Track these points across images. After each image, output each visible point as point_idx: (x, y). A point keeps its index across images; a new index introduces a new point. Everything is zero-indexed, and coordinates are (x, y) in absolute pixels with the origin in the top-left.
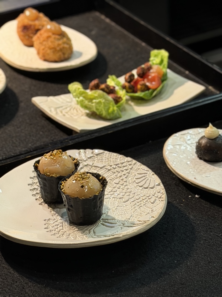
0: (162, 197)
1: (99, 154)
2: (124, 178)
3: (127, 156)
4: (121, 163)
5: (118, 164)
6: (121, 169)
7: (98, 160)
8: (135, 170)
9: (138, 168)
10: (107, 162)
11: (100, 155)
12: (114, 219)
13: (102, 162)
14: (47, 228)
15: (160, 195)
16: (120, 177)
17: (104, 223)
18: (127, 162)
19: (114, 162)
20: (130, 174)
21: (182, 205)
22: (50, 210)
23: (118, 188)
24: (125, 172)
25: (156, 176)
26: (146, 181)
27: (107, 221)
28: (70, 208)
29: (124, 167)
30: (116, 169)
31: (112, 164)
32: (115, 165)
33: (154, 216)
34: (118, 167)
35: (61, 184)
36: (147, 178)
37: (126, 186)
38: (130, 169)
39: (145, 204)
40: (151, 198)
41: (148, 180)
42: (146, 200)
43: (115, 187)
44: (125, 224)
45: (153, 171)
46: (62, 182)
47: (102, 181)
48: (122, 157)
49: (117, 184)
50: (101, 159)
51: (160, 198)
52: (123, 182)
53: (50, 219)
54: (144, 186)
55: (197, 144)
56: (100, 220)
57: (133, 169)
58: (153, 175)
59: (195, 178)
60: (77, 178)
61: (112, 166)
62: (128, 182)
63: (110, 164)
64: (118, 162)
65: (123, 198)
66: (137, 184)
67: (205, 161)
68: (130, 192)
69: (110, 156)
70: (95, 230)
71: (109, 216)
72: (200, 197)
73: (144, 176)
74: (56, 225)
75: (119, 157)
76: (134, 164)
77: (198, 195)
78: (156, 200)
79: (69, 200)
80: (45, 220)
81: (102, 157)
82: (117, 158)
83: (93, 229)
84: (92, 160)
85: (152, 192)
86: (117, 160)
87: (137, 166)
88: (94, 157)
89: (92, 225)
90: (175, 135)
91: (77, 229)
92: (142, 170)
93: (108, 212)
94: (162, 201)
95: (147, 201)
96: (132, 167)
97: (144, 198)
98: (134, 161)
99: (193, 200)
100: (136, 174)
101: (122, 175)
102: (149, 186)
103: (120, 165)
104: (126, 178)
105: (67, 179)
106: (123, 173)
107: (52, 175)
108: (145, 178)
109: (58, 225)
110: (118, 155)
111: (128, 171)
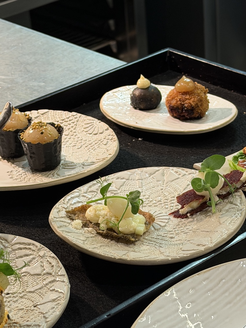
0: (113, 138)
1: (44, 113)
2: (73, 129)
3: (71, 112)
4: (67, 118)
5: (65, 119)
6: (67, 123)
7: (45, 118)
8: (81, 121)
9: (84, 119)
10: (53, 119)
11: (46, 114)
12: (73, 163)
13: (49, 120)
14: (12, 178)
15: (110, 137)
16: (69, 129)
17: (64, 167)
18: (72, 116)
19: (61, 118)
20: (77, 125)
21: (128, 147)
22: (11, 164)
23: (69, 139)
24: (72, 125)
25: (102, 123)
26: (95, 128)
27: (67, 165)
28: (32, 155)
29: (71, 120)
30: (63, 124)
31: (59, 120)
32: (62, 120)
33: (111, 153)
34: (65, 121)
35: (20, 135)
36: (94, 126)
37: (76, 136)
38: (76, 122)
39: (99, 146)
40: (103, 141)
41: (96, 128)
42: (98, 143)
43: (66, 138)
44: (85, 164)
45: (99, 120)
46: (21, 133)
47: (57, 129)
48: (67, 113)
49: (67, 135)
50: (47, 117)
51: (112, 139)
52: (73, 133)
53: (12, 171)
54: (94, 133)
55: (132, 95)
56: (60, 165)
57: (79, 121)
58: (100, 122)
59: (137, 123)
60: (36, 127)
61: (59, 122)
62: (77, 132)
63: (57, 120)
64: (64, 117)
65: (75, 146)
66: (87, 133)
67: (141, 109)
68: (81, 140)
69: (55, 114)
70: (57, 173)
71: (67, 161)
72: (143, 140)
73: (92, 125)
74: (19, 175)
75: (64, 113)
76: (80, 117)
77: (140, 138)
78: (108, 142)
79: (31, 148)
80: (8, 172)
81: (48, 115)
82: (62, 114)
83: (56, 173)
84: (39, 119)
85: (102, 136)
86: (62, 116)
87: (83, 118)
88: (41, 116)
89: (54, 170)
90: (107, 93)
91: (41, 175)
92: (88, 120)
93: (65, 158)
94: (114, 141)
95: (100, 144)
96: (78, 120)
97: (96, 142)
98: (79, 115)
99: (138, 143)
100: (84, 125)
101: (70, 127)
102: (98, 132)
103: (66, 120)
104: (74, 129)
105: (24, 131)
106: (71, 126)
107: (9, 130)
108: (93, 126)
109: (21, 174)
110: (63, 111)
111: (75, 123)
